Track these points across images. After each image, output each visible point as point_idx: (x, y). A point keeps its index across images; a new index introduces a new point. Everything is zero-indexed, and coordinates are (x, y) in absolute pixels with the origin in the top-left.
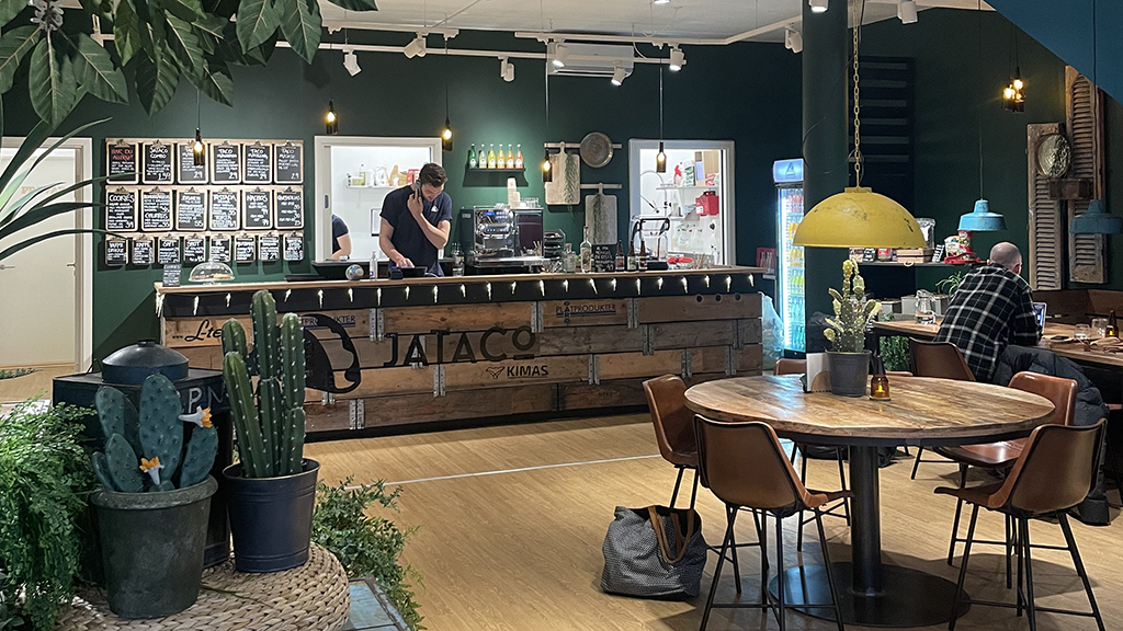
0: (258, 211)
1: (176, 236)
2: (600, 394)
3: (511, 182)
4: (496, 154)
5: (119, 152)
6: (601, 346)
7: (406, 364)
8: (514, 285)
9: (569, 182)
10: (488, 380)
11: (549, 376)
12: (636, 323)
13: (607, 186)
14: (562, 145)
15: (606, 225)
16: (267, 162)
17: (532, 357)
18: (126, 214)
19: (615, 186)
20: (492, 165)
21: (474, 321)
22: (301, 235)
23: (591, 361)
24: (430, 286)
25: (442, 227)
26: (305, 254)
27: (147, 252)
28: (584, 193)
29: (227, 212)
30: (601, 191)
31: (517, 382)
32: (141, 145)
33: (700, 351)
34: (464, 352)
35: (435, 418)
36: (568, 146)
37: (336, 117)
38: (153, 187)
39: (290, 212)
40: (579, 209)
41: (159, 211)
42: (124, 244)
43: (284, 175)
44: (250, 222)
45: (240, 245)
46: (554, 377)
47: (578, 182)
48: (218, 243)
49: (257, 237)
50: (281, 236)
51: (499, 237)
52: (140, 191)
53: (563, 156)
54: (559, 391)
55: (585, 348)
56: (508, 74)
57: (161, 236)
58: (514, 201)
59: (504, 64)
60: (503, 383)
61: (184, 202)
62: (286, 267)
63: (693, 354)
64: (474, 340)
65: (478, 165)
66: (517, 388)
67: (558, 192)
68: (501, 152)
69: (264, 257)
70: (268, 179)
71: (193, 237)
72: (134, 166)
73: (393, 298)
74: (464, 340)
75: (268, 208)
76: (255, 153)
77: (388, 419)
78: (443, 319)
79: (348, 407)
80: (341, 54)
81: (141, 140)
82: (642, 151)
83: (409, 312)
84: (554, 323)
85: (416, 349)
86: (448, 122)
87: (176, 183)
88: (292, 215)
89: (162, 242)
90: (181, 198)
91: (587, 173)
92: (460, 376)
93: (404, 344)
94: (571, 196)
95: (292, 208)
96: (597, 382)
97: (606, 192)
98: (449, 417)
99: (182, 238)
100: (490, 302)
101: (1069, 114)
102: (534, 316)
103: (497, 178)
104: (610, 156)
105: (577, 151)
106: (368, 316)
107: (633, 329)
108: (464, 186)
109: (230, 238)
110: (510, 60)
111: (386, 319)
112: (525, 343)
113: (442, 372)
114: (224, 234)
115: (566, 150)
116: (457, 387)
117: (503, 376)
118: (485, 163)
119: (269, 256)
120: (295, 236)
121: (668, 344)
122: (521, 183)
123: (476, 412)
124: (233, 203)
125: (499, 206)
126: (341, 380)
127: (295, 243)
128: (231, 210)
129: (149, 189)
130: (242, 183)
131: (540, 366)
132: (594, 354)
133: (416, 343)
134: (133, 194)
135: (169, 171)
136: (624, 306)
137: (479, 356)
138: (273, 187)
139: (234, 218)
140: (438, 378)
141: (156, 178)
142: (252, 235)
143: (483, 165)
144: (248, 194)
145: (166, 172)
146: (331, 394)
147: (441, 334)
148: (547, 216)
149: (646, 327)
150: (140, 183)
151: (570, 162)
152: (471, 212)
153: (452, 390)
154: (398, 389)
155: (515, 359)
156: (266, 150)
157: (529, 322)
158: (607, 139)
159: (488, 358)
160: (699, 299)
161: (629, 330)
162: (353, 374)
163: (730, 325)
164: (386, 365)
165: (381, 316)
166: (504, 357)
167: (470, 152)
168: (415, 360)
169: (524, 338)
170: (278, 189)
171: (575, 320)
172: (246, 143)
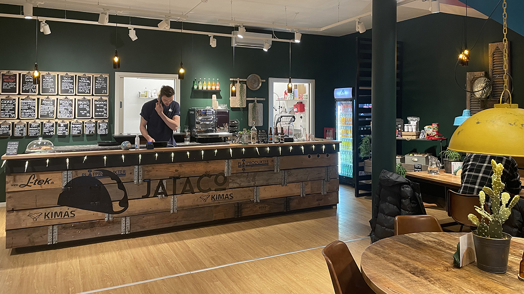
0: (85, 109)
1: (39, 122)
2: (260, 208)
3: (214, 96)
4: (207, 83)
5: (7, 77)
6: (261, 182)
7: (155, 196)
8: (216, 151)
9: (241, 97)
10: (201, 202)
11: (233, 199)
12: (278, 170)
13: (258, 99)
14: (238, 80)
15: (258, 117)
16: (89, 84)
17: (224, 189)
18: (11, 110)
19: (262, 99)
20: (205, 88)
21: (194, 171)
22: (107, 121)
23: (255, 190)
24: (170, 153)
25: (175, 119)
26: (109, 131)
27: (22, 130)
28: (248, 102)
29: (67, 109)
30: (256, 101)
31: (217, 203)
32: (20, 74)
33: (310, 183)
34: (188, 188)
35: (171, 225)
36: (241, 80)
37: (119, 60)
38: (26, 96)
39: (101, 110)
40: (246, 109)
41: (29, 108)
42: (10, 126)
43: (98, 91)
44: (80, 115)
45: (74, 126)
46: (237, 199)
47: (245, 97)
48: (62, 125)
49: (83, 122)
50: (96, 122)
51: (208, 123)
52: (19, 98)
53: (238, 85)
54: (239, 207)
55: (252, 183)
56: (213, 44)
57: (30, 122)
58: (215, 105)
59: (211, 38)
60: (209, 204)
61: (43, 104)
62: (99, 138)
63: (306, 185)
64: (193, 181)
65: (198, 88)
66: (216, 206)
67: (235, 102)
68: (209, 82)
69: (87, 132)
70: (90, 93)
71: (48, 122)
72: (16, 85)
73: (148, 159)
74: (188, 181)
75: (90, 108)
76: (83, 80)
77: (143, 227)
78: (176, 171)
79: (121, 221)
80: (127, 30)
81: (20, 72)
82: (274, 83)
83: (157, 167)
84: (237, 171)
85: (161, 188)
86: (182, 64)
87: (39, 94)
88: (103, 111)
89: (31, 125)
90: (42, 102)
91: (250, 93)
92: (185, 201)
93: (154, 185)
94: (242, 103)
95: (102, 108)
96: (259, 201)
97: (258, 102)
98: (179, 224)
99: (42, 123)
100: (203, 160)
101: (490, 67)
102: (226, 168)
103: (207, 94)
104: (260, 85)
105: (245, 83)
106: (133, 170)
107: (277, 173)
108: (191, 97)
109: (68, 123)
110: (214, 37)
111: (144, 171)
112: (221, 181)
113: (176, 199)
114: (65, 121)
115: (240, 82)
116: (183, 207)
117: (209, 200)
118: (201, 87)
119: (90, 132)
120: (104, 122)
121: (294, 180)
122: (219, 97)
123: (194, 220)
124: (71, 105)
125: (208, 108)
126: (116, 207)
127: (103, 126)
128: (70, 108)
129: (24, 97)
130: (76, 95)
131: (229, 194)
132: (257, 186)
133: (161, 184)
134: (15, 99)
135: (36, 88)
136: (273, 161)
137: (196, 190)
138: (93, 97)
139: (71, 113)
140: (173, 203)
141: (28, 91)
142: (81, 121)
143: (200, 88)
144: (78, 100)
145: (33, 88)
146: (110, 215)
147: (175, 178)
148: (231, 112)
149: (283, 171)
150: (19, 94)
151: (242, 87)
152: (194, 110)
153: (181, 209)
154: (150, 210)
155: (215, 191)
156: (89, 78)
157: (224, 171)
158: (259, 77)
159: (201, 191)
160: (309, 157)
161: (275, 173)
162: (124, 203)
163: (324, 170)
164: (143, 197)
165: (141, 170)
166: (210, 190)
167: (194, 82)
168: (160, 194)
169: (221, 179)
170: (95, 98)
171: (248, 169)
172: (79, 74)
